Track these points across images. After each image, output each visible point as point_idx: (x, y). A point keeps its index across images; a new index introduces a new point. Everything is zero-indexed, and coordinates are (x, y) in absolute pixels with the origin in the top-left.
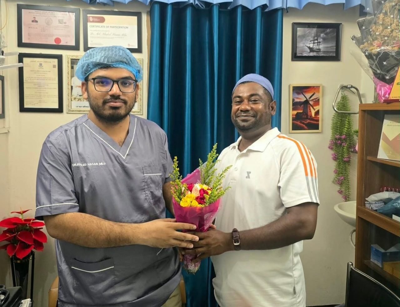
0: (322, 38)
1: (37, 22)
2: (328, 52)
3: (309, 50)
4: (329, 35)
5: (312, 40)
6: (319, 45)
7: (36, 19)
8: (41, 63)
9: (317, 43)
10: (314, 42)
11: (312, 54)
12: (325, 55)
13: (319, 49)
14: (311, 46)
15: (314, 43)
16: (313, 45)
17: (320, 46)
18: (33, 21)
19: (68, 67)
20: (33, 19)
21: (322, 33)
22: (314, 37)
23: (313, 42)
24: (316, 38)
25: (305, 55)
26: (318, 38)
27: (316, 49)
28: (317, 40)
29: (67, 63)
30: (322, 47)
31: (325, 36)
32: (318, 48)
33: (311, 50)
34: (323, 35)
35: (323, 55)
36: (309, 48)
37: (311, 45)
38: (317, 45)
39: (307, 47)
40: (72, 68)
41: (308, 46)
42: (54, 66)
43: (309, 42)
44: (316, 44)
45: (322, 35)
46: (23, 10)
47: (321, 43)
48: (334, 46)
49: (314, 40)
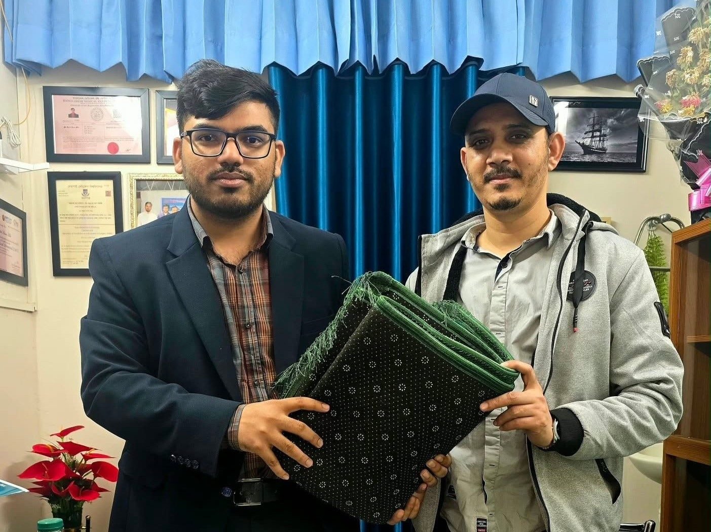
0: (610, 127)
1: (77, 116)
2: (621, 154)
3: (582, 151)
4: (624, 122)
5: (590, 132)
6: (603, 141)
7: (76, 113)
8: (86, 188)
9: (600, 136)
10: (593, 134)
11: (587, 158)
12: (614, 161)
13: (604, 149)
14: (587, 142)
15: (593, 137)
16: (591, 141)
17: (605, 142)
18: (70, 116)
19: (131, 194)
20: (71, 112)
21: (610, 116)
22: (594, 125)
23: (591, 134)
24: (597, 127)
25: (574, 159)
26: (601, 127)
27: (596, 149)
28: (600, 131)
29: (129, 187)
30: (608, 144)
31: (615, 123)
32: (601, 146)
33: (587, 150)
34: (612, 122)
35: (609, 160)
36: (583, 146)
37: (586, 140)
38: (600, 140)
39: (579, 143)
40: (138, 196)
41: (581, 142)
42: (108, 194)
43: (583, 135)
44: (598, 139)
45: (610, 121)
46: (53, 96)
47: (608, 137)
48: (635, 143)
49: (593, 132)
